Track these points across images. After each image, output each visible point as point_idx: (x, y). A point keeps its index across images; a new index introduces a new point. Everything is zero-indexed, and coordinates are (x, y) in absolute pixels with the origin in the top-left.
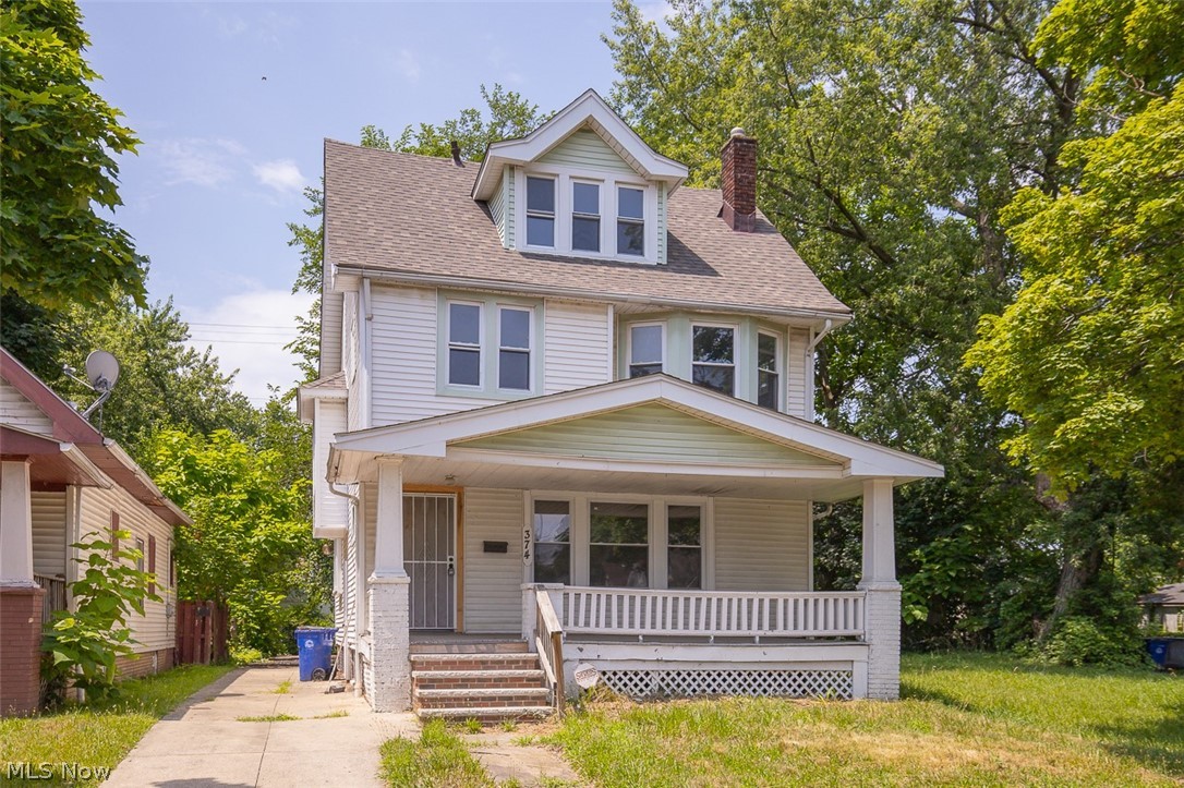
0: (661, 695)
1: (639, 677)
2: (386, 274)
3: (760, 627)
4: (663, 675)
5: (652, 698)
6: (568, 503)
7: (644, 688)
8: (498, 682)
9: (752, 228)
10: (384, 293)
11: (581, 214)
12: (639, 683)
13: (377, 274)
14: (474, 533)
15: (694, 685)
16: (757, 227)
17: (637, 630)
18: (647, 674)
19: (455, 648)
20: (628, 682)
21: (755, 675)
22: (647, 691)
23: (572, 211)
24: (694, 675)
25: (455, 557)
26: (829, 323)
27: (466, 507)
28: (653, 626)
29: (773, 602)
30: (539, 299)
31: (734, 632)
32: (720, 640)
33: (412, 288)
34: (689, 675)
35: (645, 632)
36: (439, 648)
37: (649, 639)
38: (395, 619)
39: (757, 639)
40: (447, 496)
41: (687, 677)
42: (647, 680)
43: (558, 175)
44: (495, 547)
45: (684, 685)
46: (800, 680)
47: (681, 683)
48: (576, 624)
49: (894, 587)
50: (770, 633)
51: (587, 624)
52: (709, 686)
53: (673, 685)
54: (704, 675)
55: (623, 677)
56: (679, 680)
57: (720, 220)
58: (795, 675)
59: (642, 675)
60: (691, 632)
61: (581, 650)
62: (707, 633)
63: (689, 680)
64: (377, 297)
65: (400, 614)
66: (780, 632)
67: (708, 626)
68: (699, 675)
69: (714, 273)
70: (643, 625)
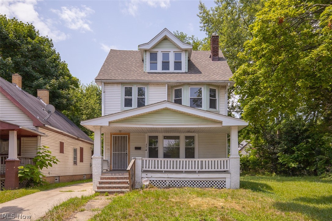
0: (169, 187)
1: (163, 182)
2: (107, 81)
3: (198, 168)
4: (170, 181)
5: (166, 188)
6: (158, 136)
7: (164, 185)
8: (119, 183)
9: (218, 60)
10: (108, 85)
11: (165, 61)
12: (163, 183)
13: (105, 81)
14: (133, 145)
15: (179, 184)
16: (220, 59)
17: (163, 169)
18: (165, 181)
19: (113, 174)
20: (160, 183)
21: (196, 182)
22: (165, 186)
23: (162, 60)
24: (179, 181)
25: (128, 151)
26: (229, 84)
27: (131, 138)
28: (167, 168)
29: (202, 162)
30: (147, 84)
31: (190, 170)
32: (186, 172)
33: (115, 84)
34: (177, 181)
35: (165, 170)
36: (109, 174)
37: (166, 172)
38: (98, 167)
39: (197, 172)
40: (126, 136)
41: (176, 182)
42: (165, 183)
43: (158, 51)
44: (138, 148)
45: (176, 184)
46: (210, 183)
47: (175, 183)
48: (146, 168)
49: (238, 157)
50: (201, 170)
51: (149, 168)
52: (183, 184)
53: (173, 184)
54: (182, 181)
55: (158, 182)
56: (174, 183)
57: (210, 59)
58: (208, 182)
59: (164, 181)
60: (178, 170)
61: (147, 175)
62: (183, 170)
63: (177, 183)
64: (106, 87)
65: (99, 166)
66: (204, 170)
67: (183, 168)
68: (180, 181)
69: (201, 73)
70: (164, 168)
